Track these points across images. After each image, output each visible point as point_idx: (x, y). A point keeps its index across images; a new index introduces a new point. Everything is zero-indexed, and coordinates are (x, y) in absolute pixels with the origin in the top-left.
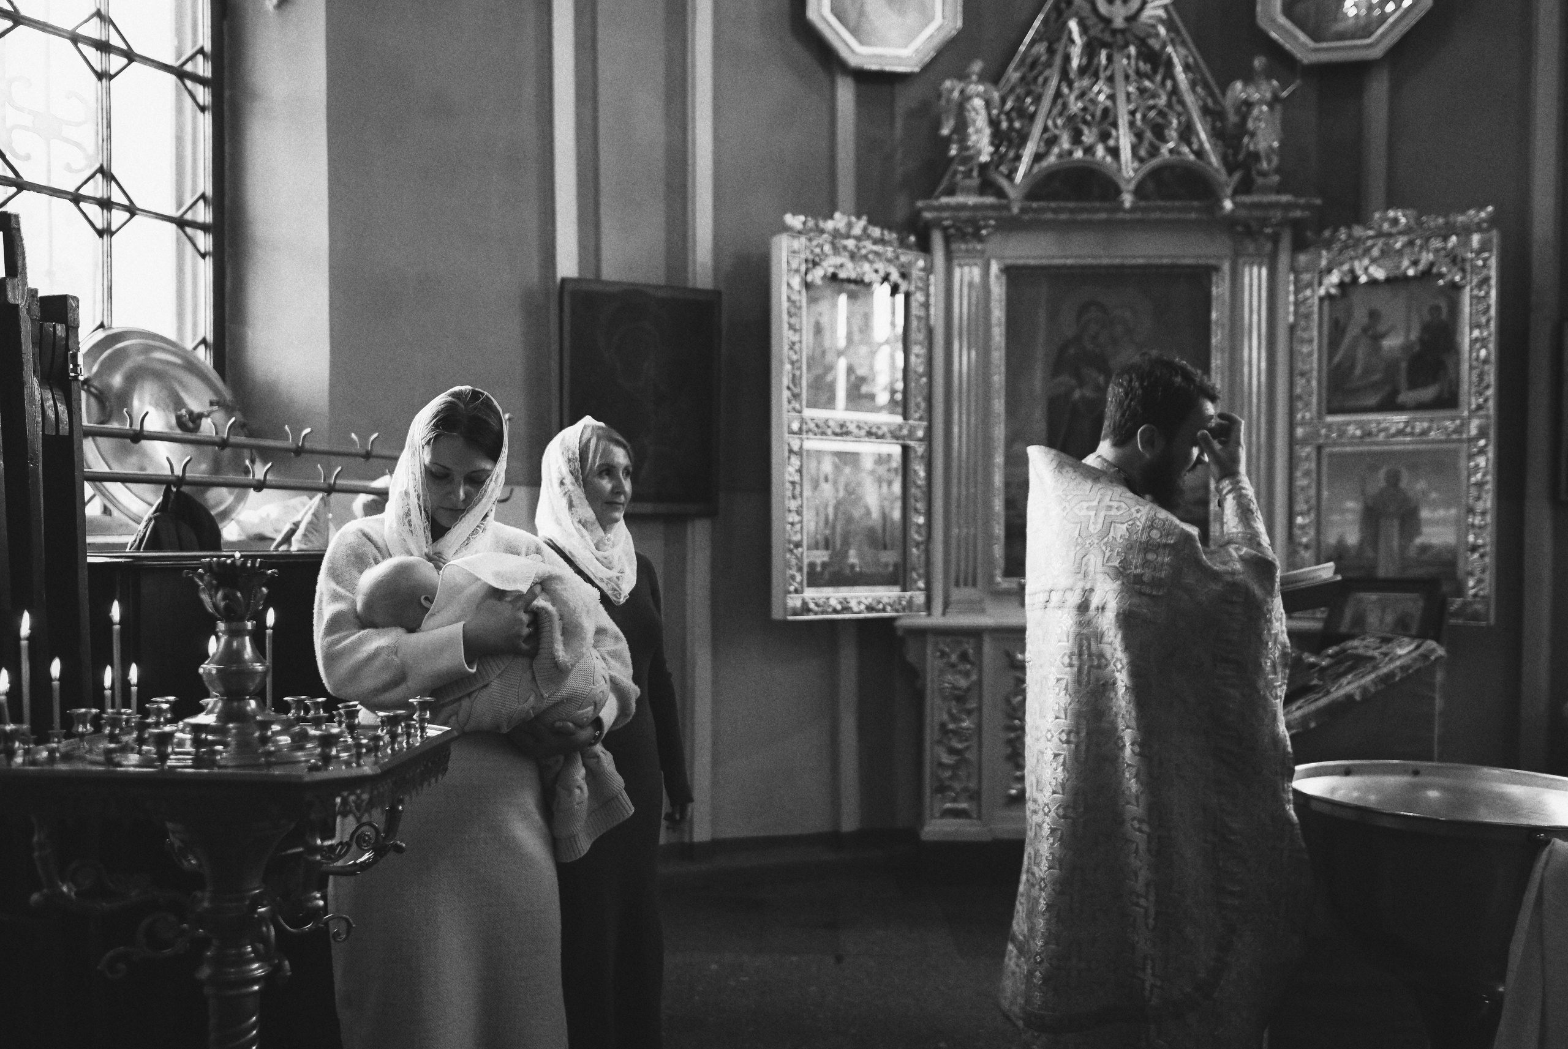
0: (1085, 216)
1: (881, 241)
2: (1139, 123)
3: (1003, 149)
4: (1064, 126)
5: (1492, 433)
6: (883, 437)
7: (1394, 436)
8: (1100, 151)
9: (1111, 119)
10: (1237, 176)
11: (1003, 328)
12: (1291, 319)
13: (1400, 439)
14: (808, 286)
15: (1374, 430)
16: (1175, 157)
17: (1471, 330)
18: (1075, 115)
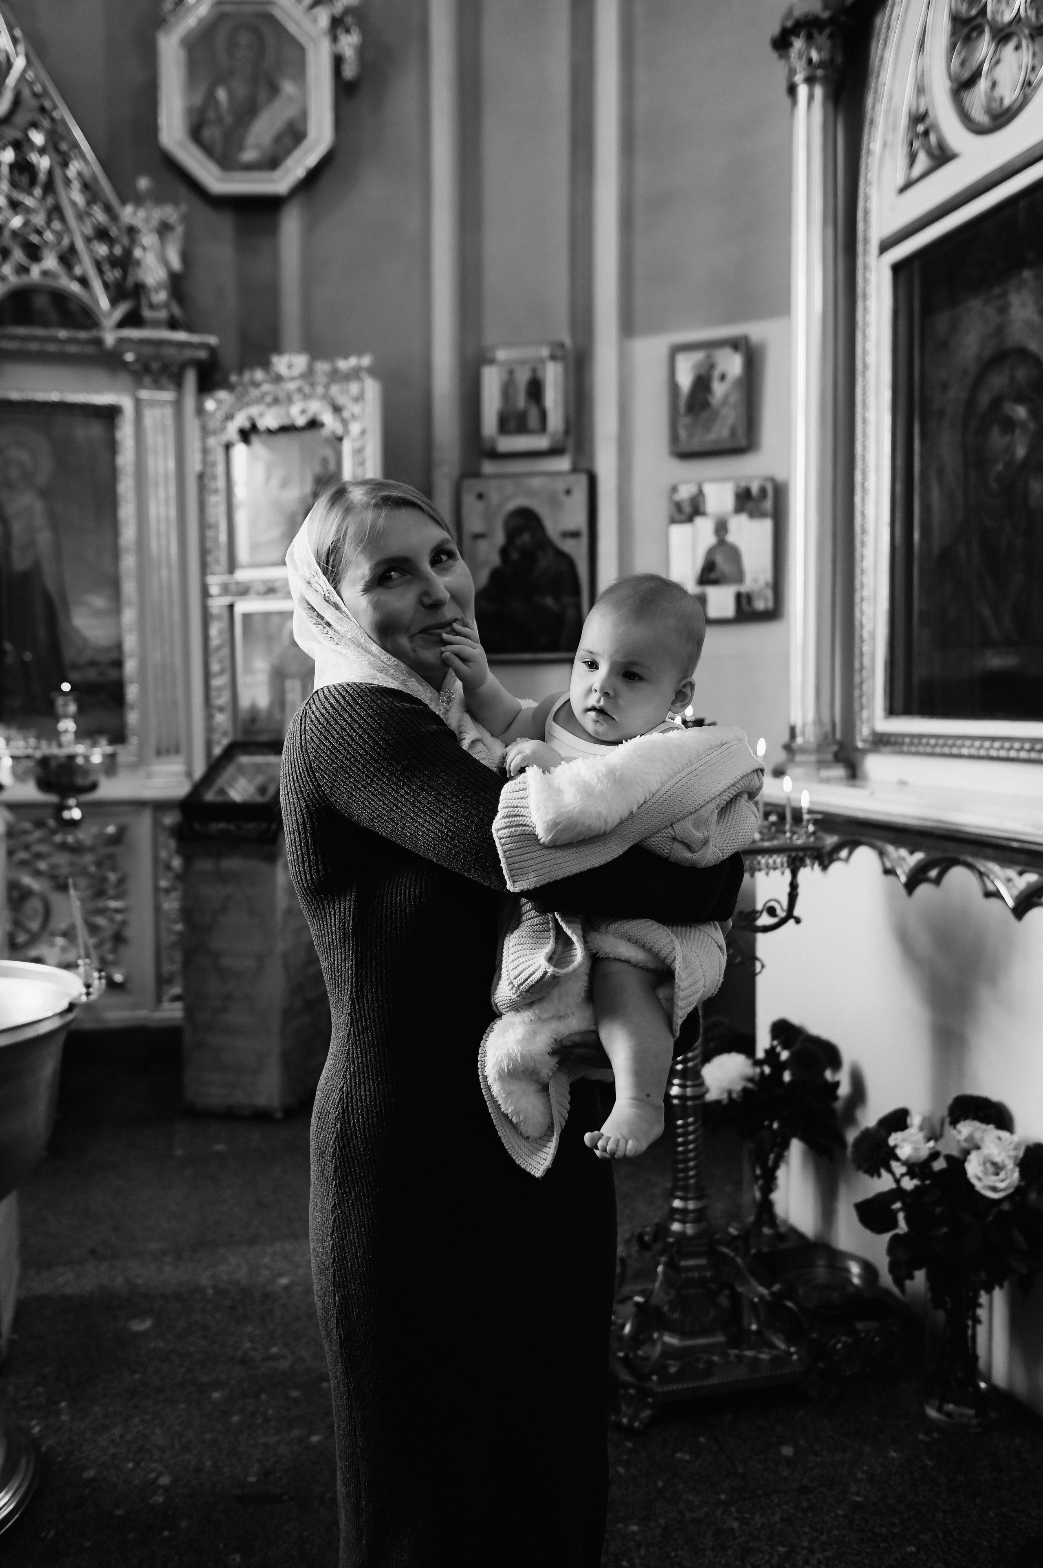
12: (199, 468)
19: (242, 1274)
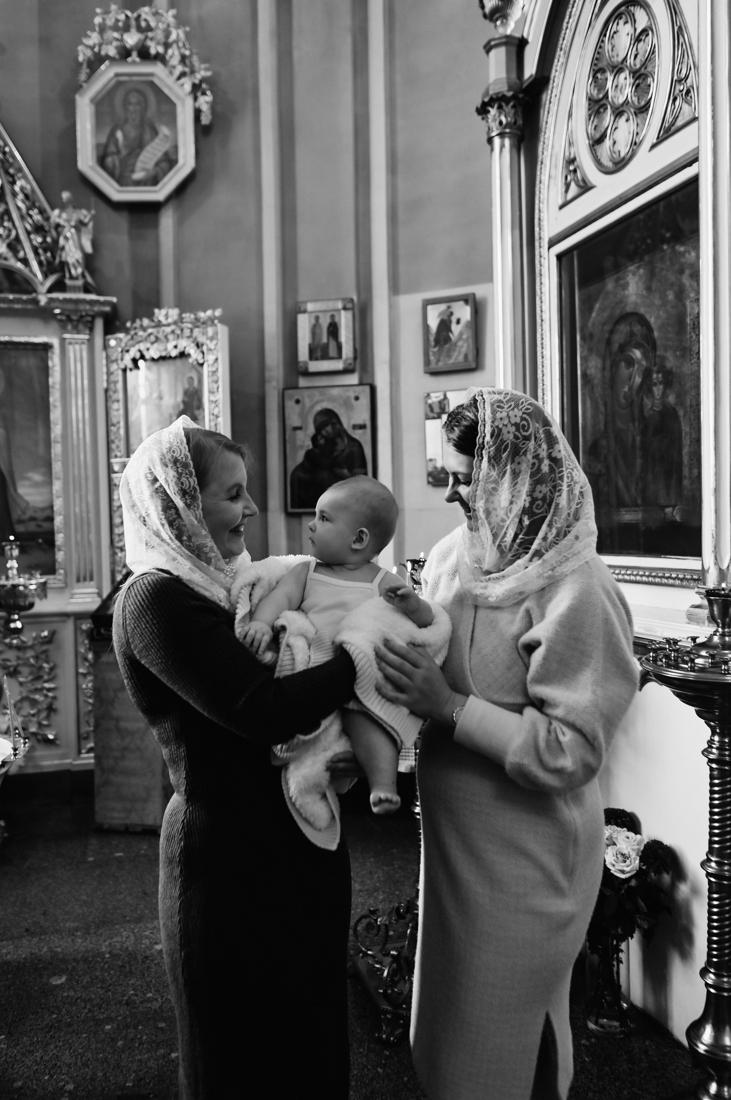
10: (52, 279)
12: (105, 385)
17: (209, 393)
19: (130, 944)
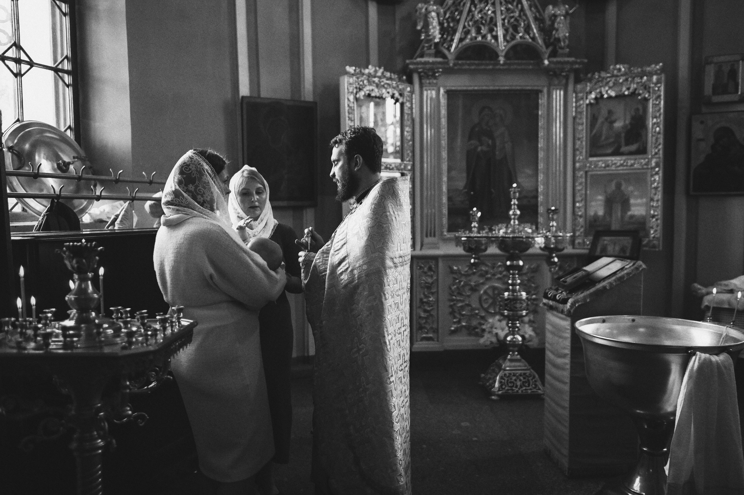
0: (483, 67)
1: (390, 79)
2: (506, 24)
3: (445, 36)
4: (473, 26)
5: (661, 165)
6: (392, 169)
7: (619, 166)
8: (489, 37)
9: (493, 23)
10: (550, 49)
11: (446, 119)
12: (574, 114)
13: (621, 168)
14: (357, 99)
15: (610, 164)
16: (522, 40)
17: (653, 118)
18: (478, 20)
